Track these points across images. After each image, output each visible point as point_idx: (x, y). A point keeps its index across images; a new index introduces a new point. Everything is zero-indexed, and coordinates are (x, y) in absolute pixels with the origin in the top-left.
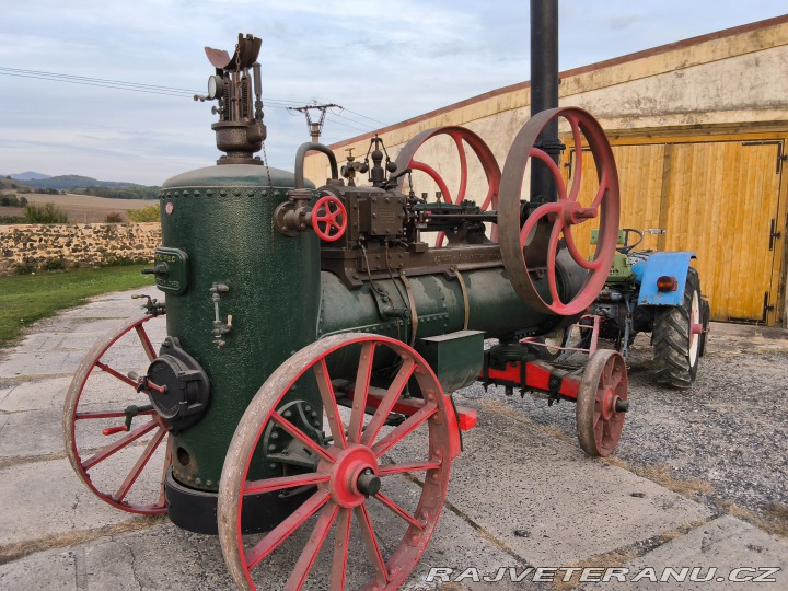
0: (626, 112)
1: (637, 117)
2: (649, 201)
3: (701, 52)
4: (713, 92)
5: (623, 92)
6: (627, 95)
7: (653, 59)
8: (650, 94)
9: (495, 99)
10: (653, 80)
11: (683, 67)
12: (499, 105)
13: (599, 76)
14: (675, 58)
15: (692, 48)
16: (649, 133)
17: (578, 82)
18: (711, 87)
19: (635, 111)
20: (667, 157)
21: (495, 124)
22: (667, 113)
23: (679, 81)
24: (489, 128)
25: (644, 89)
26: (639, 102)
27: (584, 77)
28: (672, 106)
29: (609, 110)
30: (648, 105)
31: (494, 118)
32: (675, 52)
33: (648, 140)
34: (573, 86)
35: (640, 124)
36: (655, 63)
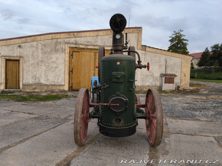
0: (85, 44)
1: (88, 45)
2: (91, 65)
3: (101, 33)
4: (104, 42)
5: (85, 39)
6: (86, 40)
7: (91, 32)
8: (91, 41)
9: (51, 35)
10: (91, 38)
11: (97, 36)
12: (52, 37)
13: (79, 34)
14: (96, 33)
15: (99, 32)
16: (91, 49)
17: (74, 35)
18: (103, 41)
19: (87, 44)
20: (95, 55)
21: (51, 42)
22: (94, 45)
23: (96, 39)
24: (49, 43)
25: (90, 39)
26: (88, 42)
27: (75, 34)
28: (95, 44)
29: (82, 43)
30: (90, 43)
31: (51, 40)
32: (96, 32)
33: (90, 51)
34: (73, 36)
35: (89, 47)
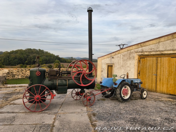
0: (149, 51)
1: (151, 52)
2: (154, 68)
3: (162, 39)
4: (165, 47)
5: (149, 47)
6: (149, 48)
7: (154, 41)
8: (154, 48)
9: (127, 48)
10: (154, 45)
11: (159, 42)
12: (128, 49)
13: (144, 44)
14: (158, 40)
15: (161, 38)
17: (141, 45)
18: (164, 46)
19: (151, 51)
20: (157, 60)
21: (127, 53)
22: (157, 51)
23: (159, 45)
24: (126, 54)
25: (152, 46)
26: (151, 49)
27: (142, 44)
28: (158, 50)
29: (146, 50)
30: (153, 50)
31: (127, 52)
32: (158, 39)
33: (154, 56)
34: (140, 46)
35: (152, 53)
36: (154, 42)
